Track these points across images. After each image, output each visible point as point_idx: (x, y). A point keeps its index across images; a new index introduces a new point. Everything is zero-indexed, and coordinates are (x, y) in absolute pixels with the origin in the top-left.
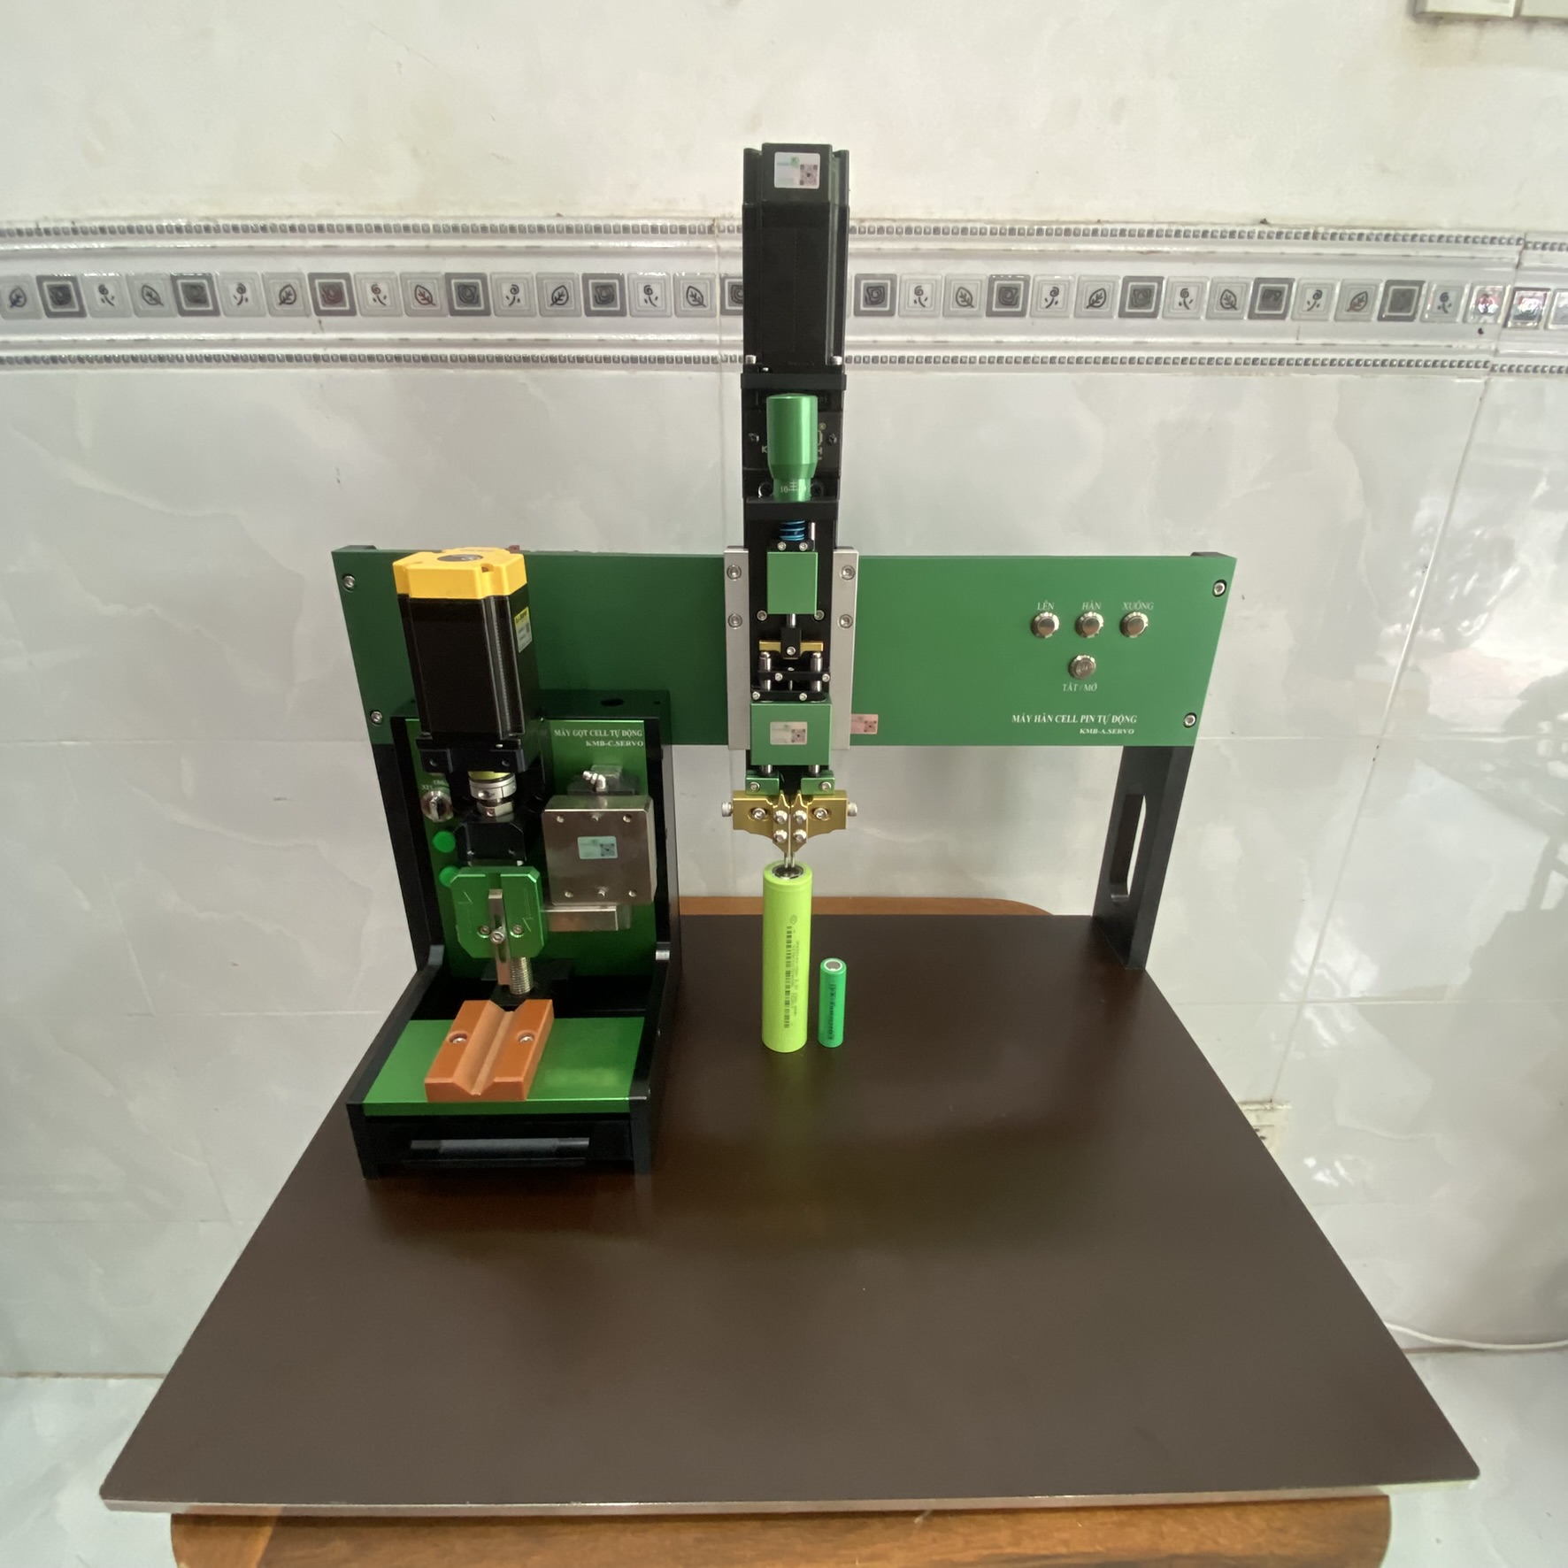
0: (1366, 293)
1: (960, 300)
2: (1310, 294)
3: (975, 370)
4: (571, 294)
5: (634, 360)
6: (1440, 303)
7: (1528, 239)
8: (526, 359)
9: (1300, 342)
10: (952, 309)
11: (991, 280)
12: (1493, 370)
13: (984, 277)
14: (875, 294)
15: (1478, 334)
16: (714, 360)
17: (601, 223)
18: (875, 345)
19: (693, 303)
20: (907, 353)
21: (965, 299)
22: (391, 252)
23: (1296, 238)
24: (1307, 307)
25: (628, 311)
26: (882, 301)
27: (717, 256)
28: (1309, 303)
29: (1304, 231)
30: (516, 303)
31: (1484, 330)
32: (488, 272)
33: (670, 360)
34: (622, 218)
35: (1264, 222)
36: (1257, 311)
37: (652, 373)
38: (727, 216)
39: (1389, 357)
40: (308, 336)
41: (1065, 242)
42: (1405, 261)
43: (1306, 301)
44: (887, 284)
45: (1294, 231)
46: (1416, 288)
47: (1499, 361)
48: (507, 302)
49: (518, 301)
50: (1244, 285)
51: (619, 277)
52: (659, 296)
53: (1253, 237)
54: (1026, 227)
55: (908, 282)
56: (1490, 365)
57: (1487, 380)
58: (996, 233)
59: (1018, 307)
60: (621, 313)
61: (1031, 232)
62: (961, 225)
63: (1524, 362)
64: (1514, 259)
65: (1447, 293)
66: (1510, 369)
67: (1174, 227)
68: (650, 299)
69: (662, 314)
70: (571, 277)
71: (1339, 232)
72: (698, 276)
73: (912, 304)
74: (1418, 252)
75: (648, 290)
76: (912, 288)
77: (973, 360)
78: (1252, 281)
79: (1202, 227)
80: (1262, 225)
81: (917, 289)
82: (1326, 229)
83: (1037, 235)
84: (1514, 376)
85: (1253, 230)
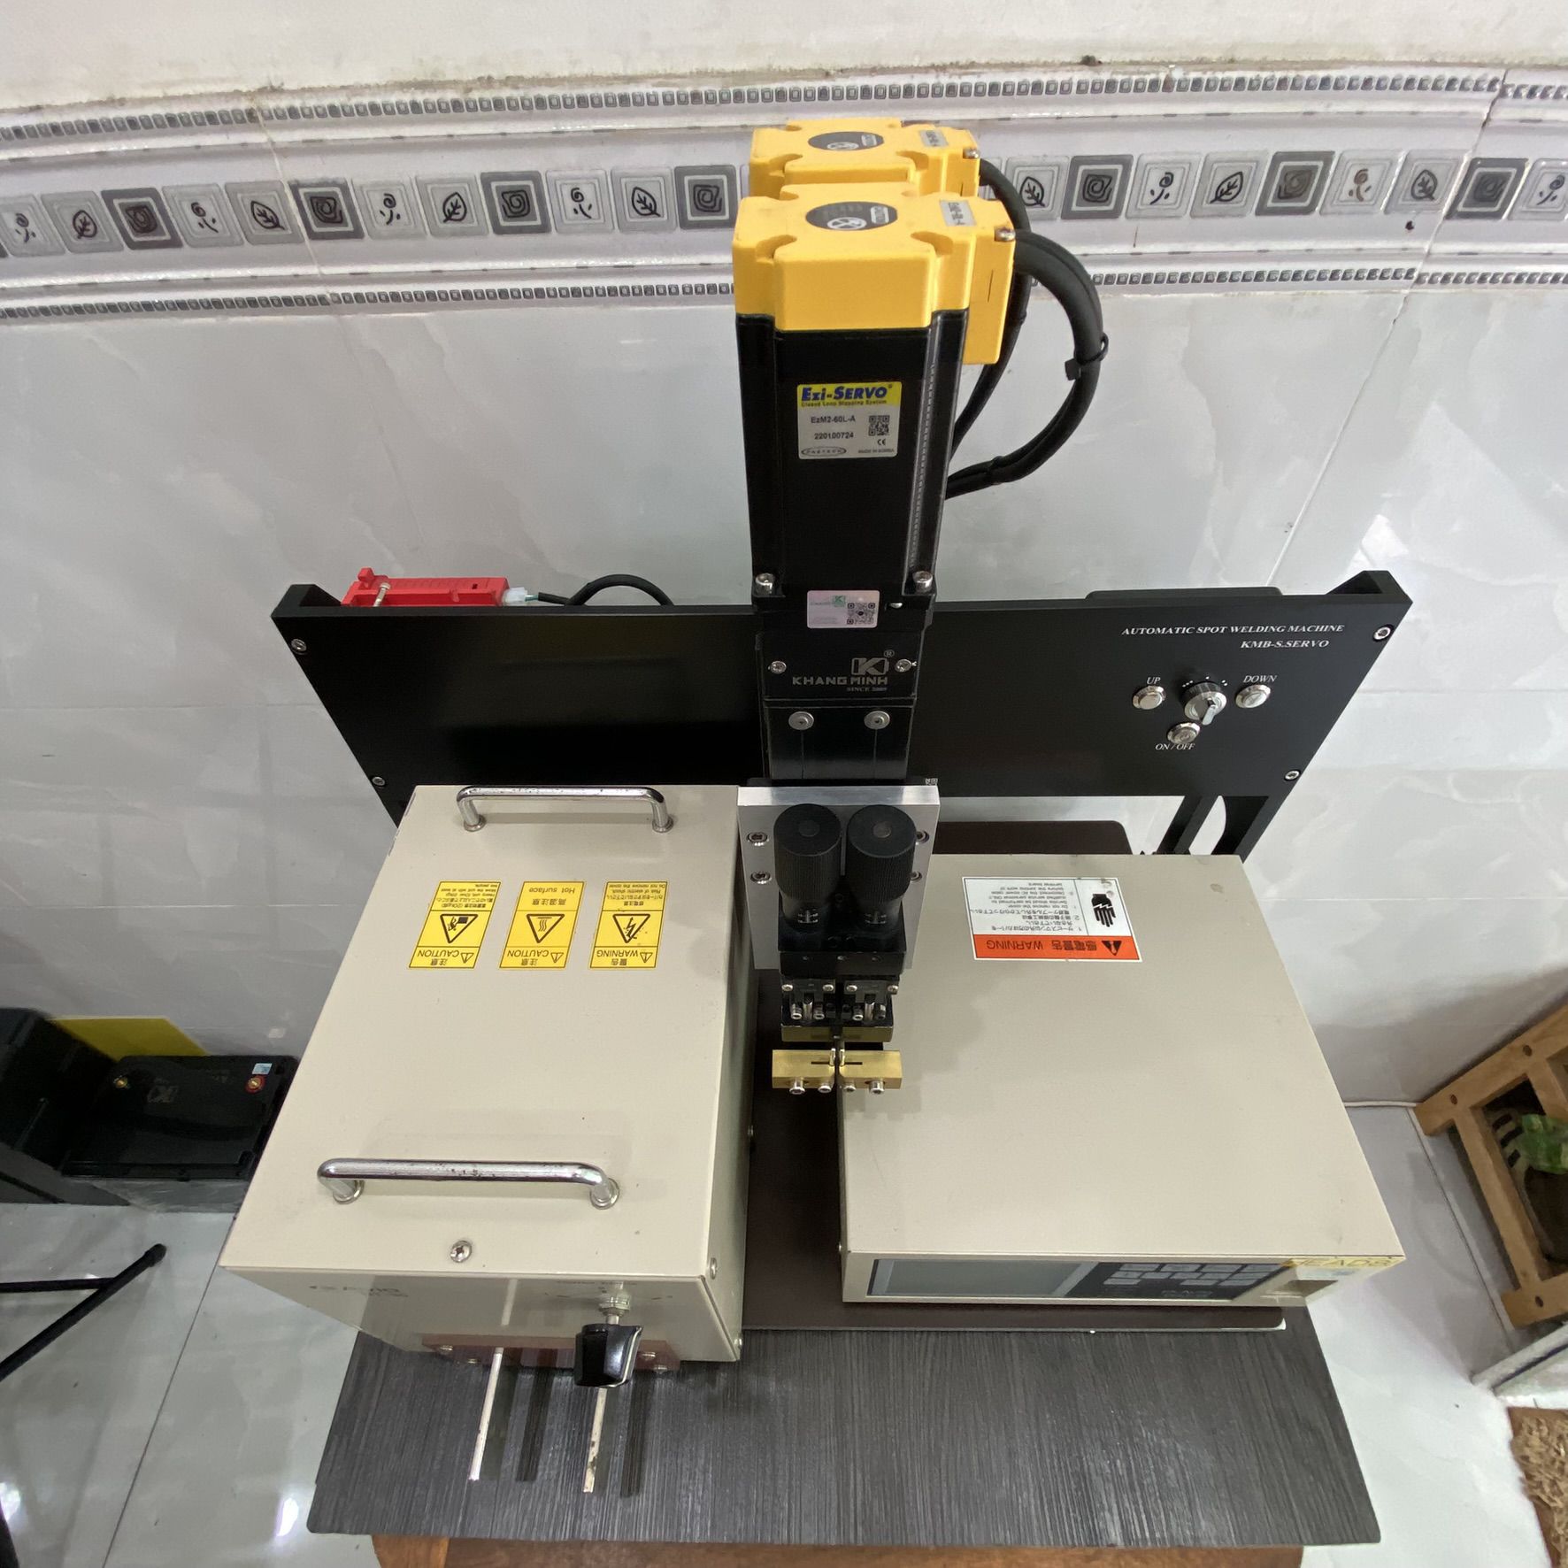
0: (1241, 173)
1: (639, 206)
3: (679, 303)
5: (217, 304)
6: (1354, 187)
7: (1507, 82)
8: (80, 310)
9: (1137, 250)
10: (629, 219)
11: (680, 173)
12: (1419, 280)
13: (667, 172)
15: (1405, 230)
16: (322, 299)
18: (533, 273)
19: (265, 224)
20: (582, 283)
21: (646, 206)
23: (1137, 89)
24: (1149, 198)
25: (184, 242)
27: (275, 154)
28: (1152, 192)
29: (1149, 78)
30: (31, 238)
31: (1415, 224)
35: (1088, 61)
36: (1074, 208)
37: (248, 319)
38: (276, 84)
39: (1267, 267)
41: (779, 110)
42: (1308, 120)
43: (1148, 191)
44: (529, 186)
45: (1135, 78)
46: (1320, 164)
47: (1431, 269)
48: (20, 238)
49: (34, 235)
50: (1056, 169)
51: (152, 192)
52: (215, 217)
53: (1069, 90)
54: (717, 90)
55: (558, 183)
56: (1415, 275)
57: (1411, 293)
58: (672, 103)
59: (724, 214)
60: (174, 243)
61: (725, 96)
62: (618, 90)
63: (1468, 269)
64: (1480, 114)
65: (1366, 170)
66: (1446, 278)
67: (945, 80)
68: (205, 221)
69: (230, 243)
70: (87, 195)
71: (1205, 77)
72: (259, 185)
73: (571, 213)
74: (1328, 106)
75: (197, 209)
76: (567, 192)
77: (673, 290)
78: (1067, 162)
79: (987, 79)
80: (1086, 67)
81: (575, 192)
82: (1184, 74)
83: (735, 102)
84: (1449, 289)
85: (1071, 79)
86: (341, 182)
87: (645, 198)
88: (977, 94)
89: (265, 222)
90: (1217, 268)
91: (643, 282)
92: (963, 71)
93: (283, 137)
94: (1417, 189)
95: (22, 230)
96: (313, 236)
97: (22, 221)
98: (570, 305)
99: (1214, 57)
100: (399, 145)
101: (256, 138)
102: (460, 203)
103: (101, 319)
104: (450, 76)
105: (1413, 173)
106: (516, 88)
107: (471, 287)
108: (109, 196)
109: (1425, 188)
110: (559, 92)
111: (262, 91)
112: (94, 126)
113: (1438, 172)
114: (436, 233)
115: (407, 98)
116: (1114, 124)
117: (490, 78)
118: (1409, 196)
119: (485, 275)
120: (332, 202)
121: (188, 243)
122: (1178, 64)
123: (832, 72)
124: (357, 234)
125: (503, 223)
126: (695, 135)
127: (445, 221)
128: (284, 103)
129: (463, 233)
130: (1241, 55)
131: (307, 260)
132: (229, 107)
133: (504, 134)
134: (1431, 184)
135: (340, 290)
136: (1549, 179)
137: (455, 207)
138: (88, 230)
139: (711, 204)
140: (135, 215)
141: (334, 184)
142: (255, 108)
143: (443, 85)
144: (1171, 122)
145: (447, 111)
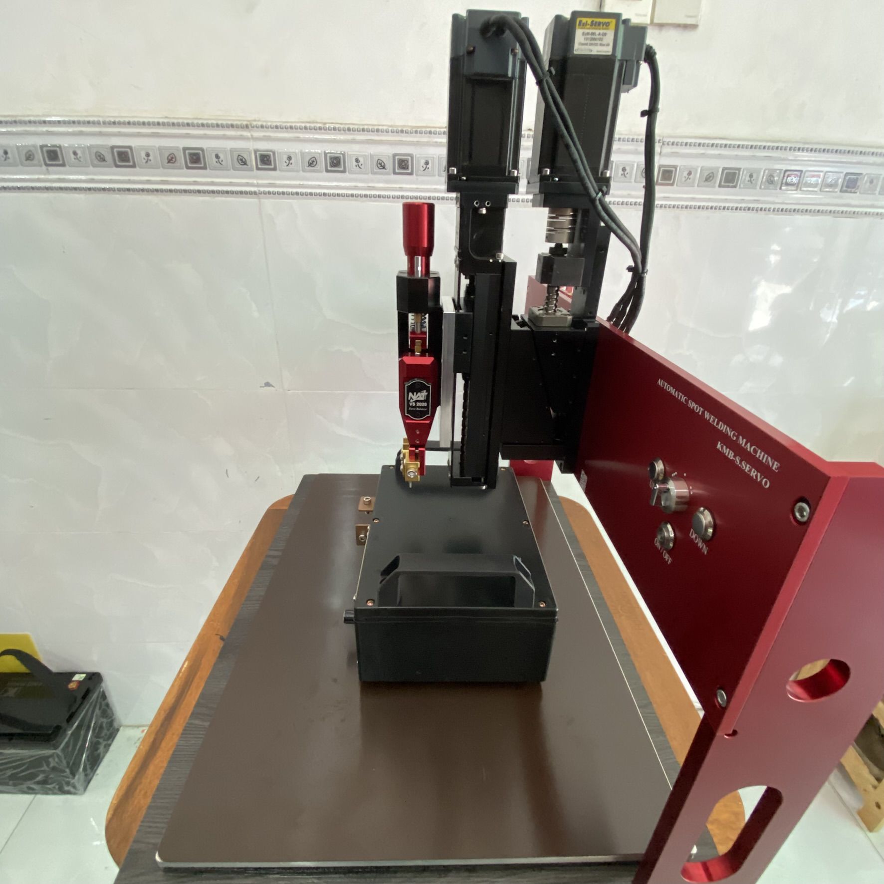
1: (379, 165)
3: (391, 202)
4: (178, 157)
5: (213, 192)
6: (622, 172)
8: (157, 190)
10: (375, 170)
11: (395, 155)
13: (390, 154)
16: (255, 193)
17: (190, 121)
18: (337, 187)
20: (355, 192)
22: (81, 133)
25: (208, 167)
27: (251, 140)
30: (149, 162)
32: (133, 146)
33: (232, 193)
34: (200, 119)
37: (223, 199)
38: (257, 120)
40: (42, 177)
41: (429, 137)
44: (341, 157)
48: (144, 161)
51: (202, 149)
52: (223, 159)
54: (409, 129)
55: (351, 156)
58: (394, 132)
59: (409, 170)
60: (204, 168)
61: (412, 132)
62: (376, 128)
64: (658, 150)
65: (625, 167)
68: (219, 160)
69: (226, 169)
70: (177, 148)
72: (243, 150)
73: (354, 167)
75: (217, 156)
76: (354, 159)
77: (388, 196)
80: (529, 131)
81: (357, 159)
83: (415, 134)
86: (274, 150)
93: (256, 134)
95: (146, 158)
96: (258, 169)
97: (148, 155)
100: (298, 140)
101: (246, 133)
107: (313, 191)
108: (185, 149)
110: (356, 128)
111: (252, 121)
112: (188, 124)
114: (304, 171)
115: (303, 125)
118: (641, 176)
124: (275, 169)
125: (329, 168)
126: (400, 143)
127: (308, 166)
128: (260, 124)
129: (314, 171)
131: (253, 177)
132: (240, 124)
133: (335, 140)
135: (262, 189)
137: (313, 162)
141: (271, 151)
142: (248, 124)
143: (317, 123)
145: (316, 130)
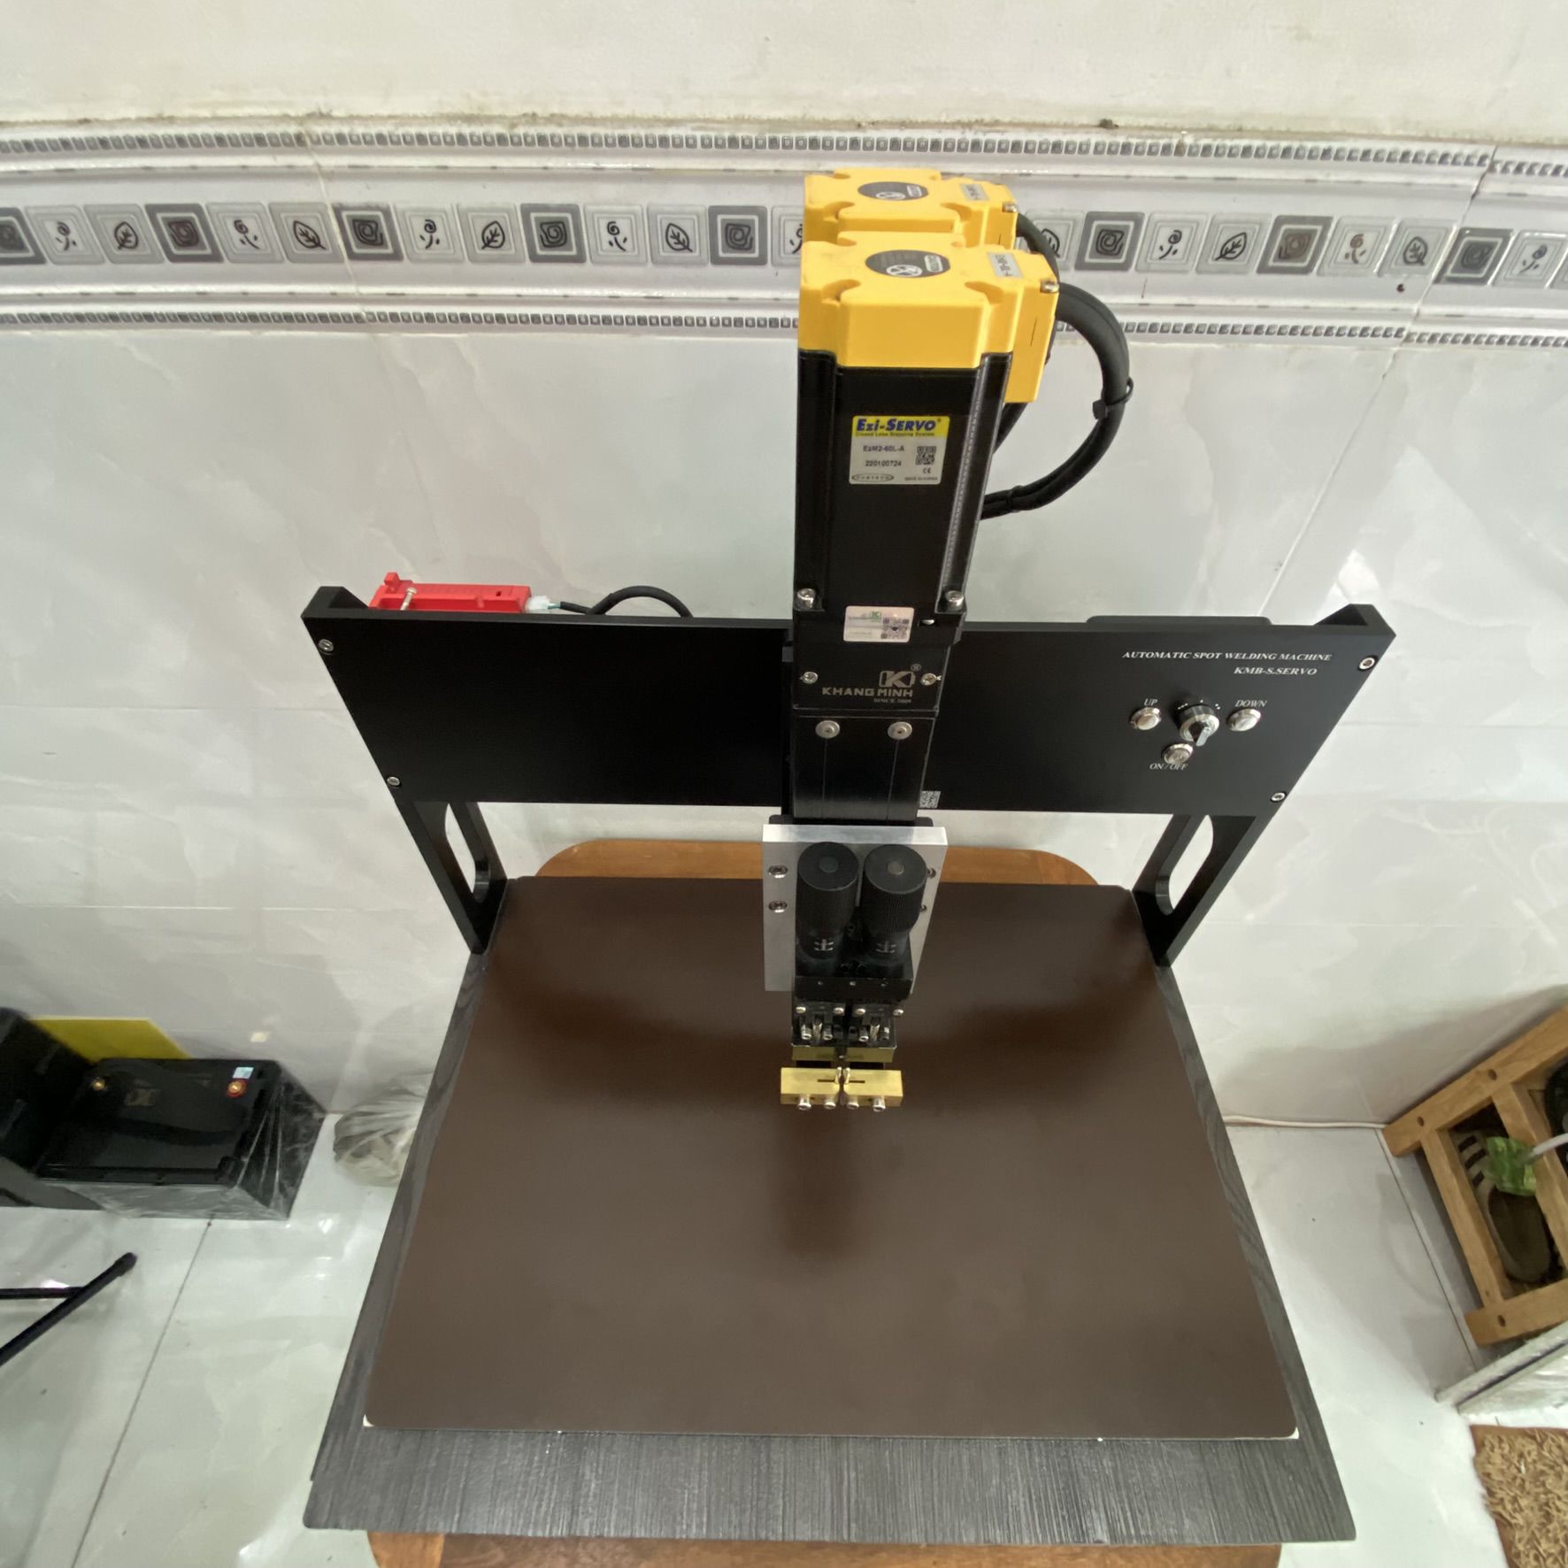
0: (1244, 234)
1: (672, 241)
2: (1166, 233)
3: (708, 334)
4: (140, 233)
5: (253, 317)
6: (1350, 250)
7: (1497, 158)
8: (114, 318)
9: (1146, 300)
10: (662, 253)
11: (714, 212)
12: (1408, 339)
13: (701, 210)
14: (553, 233)
15: (1397, 292)
16: (358, 318)
18: (566, 300)
20: (612, 312)
21: (679, 241)
23: (1151, 152)
24: (1158, 253)
26: (565, 242)
27: (320, 177)
28: (1161, 248)
29: (1162, 142)
30: (71, 246)
31: (1406, 286)
32: (21, 208)
33: (301, 319)
35: (1106, 125)
36: (1087, 259)
37: (283, 333)
38: (324, 111)
39: (1267, 322)
41: (812, 157)
42: (1310, 187)
43: (1157, 246)
44: (567, 218)
45: (1149, 142)
46: (1319, 228)
47: (1418, 329)
48: (61, 246)
49: (74, 243)
50: (1071, 223)
51: (196, 208)
52: (258, 234)
53: (1087, 152)
54: (753, 136)
55: (596, 217)
56: (1405, 333)
57: (1398, 352)
58: (710, 146)
59: (754, 252)
60: (215, 257)
61: (760, 142)
62: (658, 132)
63: (1453, 330)
64: (1471, 187)
65: (1361, 235)
66: (1433, 338)
67: (970, 136)
68: (246, 237)
69: (270, 259)
70: (130, 208)
71: (1215, 143)
72: (302, 206)
73: (606, 245)
74: (1328, 175)
75: (240, 226)
76: (603, 224)
77: (701, 322)
78: (1082, 217)
79: (1011, 136)
80: (1102, 130)
81: (611, 226)
82: (1196, 140)
83: (770, 148)
84: (1436, 348)
85: (1089, 140)
86: (385, 206)
87: (679, 234)
88: (1000, 150)
89: (307, 241)
90: (1220, 321)
91: (672, 313)
92: (988, 129)
93: (330, 161)
94: (1409, 254)
95: (62, 238)
96: (353, 256)
97: (64, 229)
98: (601, 332)
99: (1223, 124)
100: (443, 174)
101: (303, 161)
102: (499, 231)
103: (136, 328)
104: (495, 112)
105: (1405, 240)
106: (560, 125)
107: (505, 310)
108: (152, 210)
109: (1416, 254)
110: (602, 131)
111: (310, 116)
112: (142, 142)
113: (1430, 239)
114: (474, 259)
115: (453, 130)
116: (1128, 184)
117: (534, 115)
118: (1401, 261)
119: (519, 300)
120: (373, 226)
121: (229, 259)
122: (1190, 130)
123: (864, 124)
124: (396, 256)
125: (540, 252)
126: (729, 176)
127: (483, 248)
128: (333, 129)
129: (502, 260)
130: (1248, 125)
131: (345, 278)
132: (278, 130)
133: (545, 168)
134: (1422, 250)
135: (375, 309)
136: (1532, 249)
137: (494, 235)
138: (130, 242)
139: (743, 242)
140: (178, 230)
141: (377, 208)
142: (303, 132)
143: (490, 119)
144: (1181, 184)
145: (492, 144)
